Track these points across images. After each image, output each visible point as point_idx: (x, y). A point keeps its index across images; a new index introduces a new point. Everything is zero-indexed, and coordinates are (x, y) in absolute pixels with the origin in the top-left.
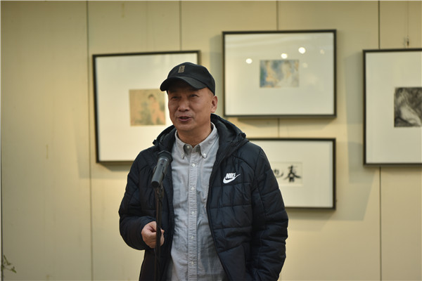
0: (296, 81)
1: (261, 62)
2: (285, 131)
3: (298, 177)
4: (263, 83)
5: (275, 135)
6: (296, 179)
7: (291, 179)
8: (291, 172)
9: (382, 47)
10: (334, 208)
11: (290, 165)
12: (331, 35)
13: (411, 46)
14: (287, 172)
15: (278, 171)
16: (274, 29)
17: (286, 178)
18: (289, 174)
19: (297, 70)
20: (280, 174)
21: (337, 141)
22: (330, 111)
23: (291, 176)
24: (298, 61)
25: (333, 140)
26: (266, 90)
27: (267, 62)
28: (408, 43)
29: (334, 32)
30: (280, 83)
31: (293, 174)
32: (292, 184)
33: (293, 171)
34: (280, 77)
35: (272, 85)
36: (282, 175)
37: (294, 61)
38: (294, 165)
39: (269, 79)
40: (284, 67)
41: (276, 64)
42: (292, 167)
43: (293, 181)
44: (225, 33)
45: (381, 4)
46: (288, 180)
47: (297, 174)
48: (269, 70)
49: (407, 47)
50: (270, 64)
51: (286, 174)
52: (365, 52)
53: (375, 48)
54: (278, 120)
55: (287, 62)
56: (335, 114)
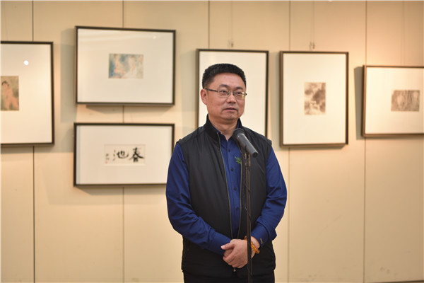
0: (140, 74)
1: (110, 55)
2: (130, 117)
3: (140, 157)
4: (112, 72)
5: (120, 121)
6: (139, 159)
7: (135, 159)
8: (136, 153)
9: (211, 48)
11: (134, 147)
12: (171, 35)
13: (234, 48)
14: (132, 153)
15: (124, 152)
16: (121, 26)
17: (131, 159)
18: (134, 155)
19: (142, 63)
20: (126, 155)
21: (176, 126)
22: (170, 101)
23: (136, 156)
24: (143, 56)
25: (173, 126)
26: (115, 80)
27: (115, 55)
28: (232, 45)
29: (174, 32)
30: (127, 75)
31: (137, 155)
32: (136, 164)
33: (138, 153)
34: (127, 69)
35: (120, 77)
36: (128, 156)
37: (139, 56)
38: (138, 147)
39: (117, 71)
40: (130, 61)
41: (123, 58)
42: (136, 149)
43: (137, 161)
44: (78, 27)
46: (133, 160)
47: (140, 155)
48: (117, 62)
49: (231, 48)
50: (118, 57)
51: (131, 156)
52: (199, 50)
53: (206, 47)
54: (123, 106)
55: (133, 56)
56: (173, 103)
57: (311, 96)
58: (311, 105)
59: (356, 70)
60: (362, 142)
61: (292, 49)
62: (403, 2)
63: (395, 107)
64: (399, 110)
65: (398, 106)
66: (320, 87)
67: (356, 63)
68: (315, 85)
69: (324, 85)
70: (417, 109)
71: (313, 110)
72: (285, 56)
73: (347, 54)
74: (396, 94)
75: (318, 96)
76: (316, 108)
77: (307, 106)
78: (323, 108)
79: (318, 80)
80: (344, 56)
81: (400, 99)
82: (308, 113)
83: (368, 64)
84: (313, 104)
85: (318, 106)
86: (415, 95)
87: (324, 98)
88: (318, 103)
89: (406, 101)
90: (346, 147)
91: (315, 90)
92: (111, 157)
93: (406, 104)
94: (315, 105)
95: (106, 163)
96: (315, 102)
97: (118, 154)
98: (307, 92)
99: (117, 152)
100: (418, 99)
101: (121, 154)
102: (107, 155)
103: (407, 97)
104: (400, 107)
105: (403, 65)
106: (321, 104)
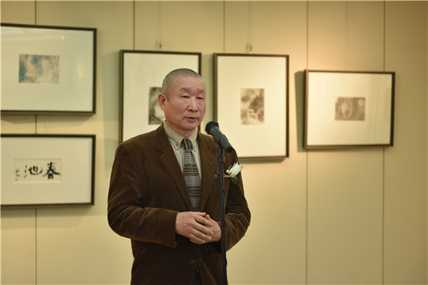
0: (56, 77)
1: (21, 56)
2: (43, 128)
3: (56, 173)
4: (22, 76)
5: (32, 131)
6: (54, 175)
7: (50, 176)
8: (50, 169)
9: (137, 49)
10: (92, 202)
11: (49, 163)
12: (91, 33)
13: (162, 49)
14: (46, 168)
15: (37, 168)
16: (33, 23)
17: (45, 175)
18: (48, 171)
19: (57, 66)
20: (39, 171)
21: (97, 138)
22: (90, 109)
23: (51, 172)
24: (58, 57)
25: (93, 137)
26: (25, 85)
27: (27, 56)
28: (160, 46)
29: (95, 30)
30: (40, 79)
31: (52, 171)
32: (51, 181)
33: (52, 168)
34: (40, 73)
35: (32, 81)
36: (41, 172)
37: (55, 57)
38: (54, 162)
39: (29, 74)
40: (44, 63)
41: (36, 59)
42: (51, 164)
43: (52, 177)
45: (136, 4)
46: (47, 176)
47: (56, 171)
48: (29, 65)
49: (159, 50)
50: (30, 59)
51: (45, 172)
52: (123, 52)
53: (131, 48)
54: (36, 115)
55: (47, 57)
56: (94, 111)
57: (248, 104)
58: (248, 114)
59: (297, 75)
60: (303, 154)
61: (227, 52)
62: (347, 2)
63: (340, 116)
64: (343, 119)
65: (342, 114)
66: (258, 94)
67: (296, 67)
68: (252, 91)
69: (262, 91)
70: (362, 118)
71: (250, 119)
72: (220, 59)
73: (287, 57)
74: (340, 101)
75: (256, 104)
76: (254, 117)
77: (244, 115)
78: (261, 117)
79: (255, 85)
80: (284, 59)
81: (344, 108)
82: (245, 123)
83: (310, 68)
84: (251, 112)
85: (256, 115)
86: (360, 103)
87: (262, 105)
88: (255, 111)
89: (351, 109)
90: (287, 160)
91: (253, 97)
92: (22, 173)
93: (351, 113)
94: (253, 114)
95: (16, 180)
96: (253, 110)
97: (30, 170)
98: (244, 99)
99: (29, 168)
100: (363, 107)
101: (33, 170)
102: (17, 171)
103: (351, 105)
104: (344, 116)
105: (347, 70)
106: (259, 112)
